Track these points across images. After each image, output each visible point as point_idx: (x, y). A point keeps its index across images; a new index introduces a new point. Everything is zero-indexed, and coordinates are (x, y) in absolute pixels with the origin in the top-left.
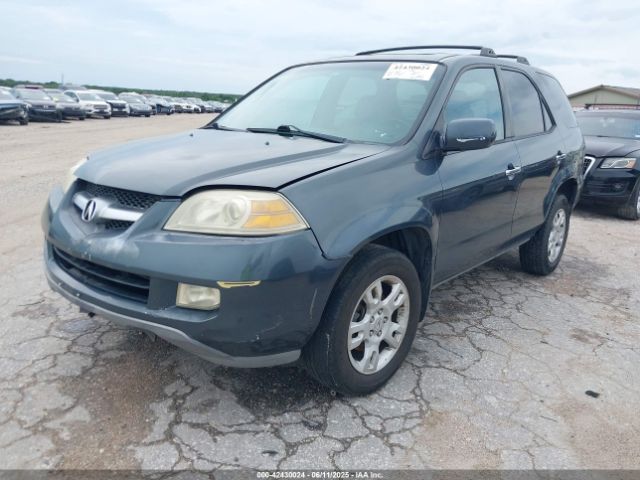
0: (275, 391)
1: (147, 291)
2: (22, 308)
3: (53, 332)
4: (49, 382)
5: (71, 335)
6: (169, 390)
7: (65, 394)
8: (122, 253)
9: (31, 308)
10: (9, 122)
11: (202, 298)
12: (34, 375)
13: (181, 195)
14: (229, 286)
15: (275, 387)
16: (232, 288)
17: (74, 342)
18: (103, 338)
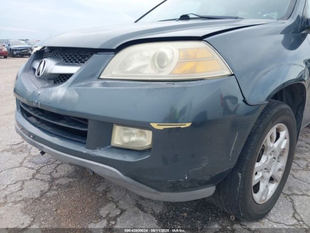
0: (185, 214)
1: (86, 132)
2: (8, 147)
3: (26, 163)
4: (15, 202)
5: (37, 166)
6: (103, 212)
7: (25, 213)
8: (64, 99)
9: (15, 147)
10: (25, 56)
11: (133, 139)
12: (6, 197)
13: (115, 47)
14: (161, 128)
15: (185, 211)
16: (164, 129)
17: (38, 171)
18: (58, 169)
